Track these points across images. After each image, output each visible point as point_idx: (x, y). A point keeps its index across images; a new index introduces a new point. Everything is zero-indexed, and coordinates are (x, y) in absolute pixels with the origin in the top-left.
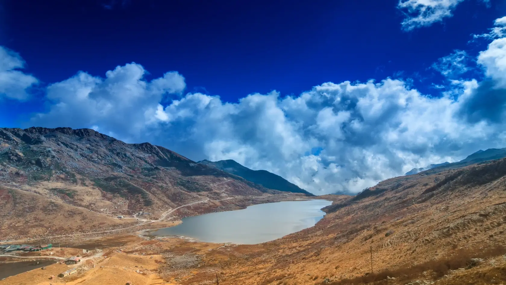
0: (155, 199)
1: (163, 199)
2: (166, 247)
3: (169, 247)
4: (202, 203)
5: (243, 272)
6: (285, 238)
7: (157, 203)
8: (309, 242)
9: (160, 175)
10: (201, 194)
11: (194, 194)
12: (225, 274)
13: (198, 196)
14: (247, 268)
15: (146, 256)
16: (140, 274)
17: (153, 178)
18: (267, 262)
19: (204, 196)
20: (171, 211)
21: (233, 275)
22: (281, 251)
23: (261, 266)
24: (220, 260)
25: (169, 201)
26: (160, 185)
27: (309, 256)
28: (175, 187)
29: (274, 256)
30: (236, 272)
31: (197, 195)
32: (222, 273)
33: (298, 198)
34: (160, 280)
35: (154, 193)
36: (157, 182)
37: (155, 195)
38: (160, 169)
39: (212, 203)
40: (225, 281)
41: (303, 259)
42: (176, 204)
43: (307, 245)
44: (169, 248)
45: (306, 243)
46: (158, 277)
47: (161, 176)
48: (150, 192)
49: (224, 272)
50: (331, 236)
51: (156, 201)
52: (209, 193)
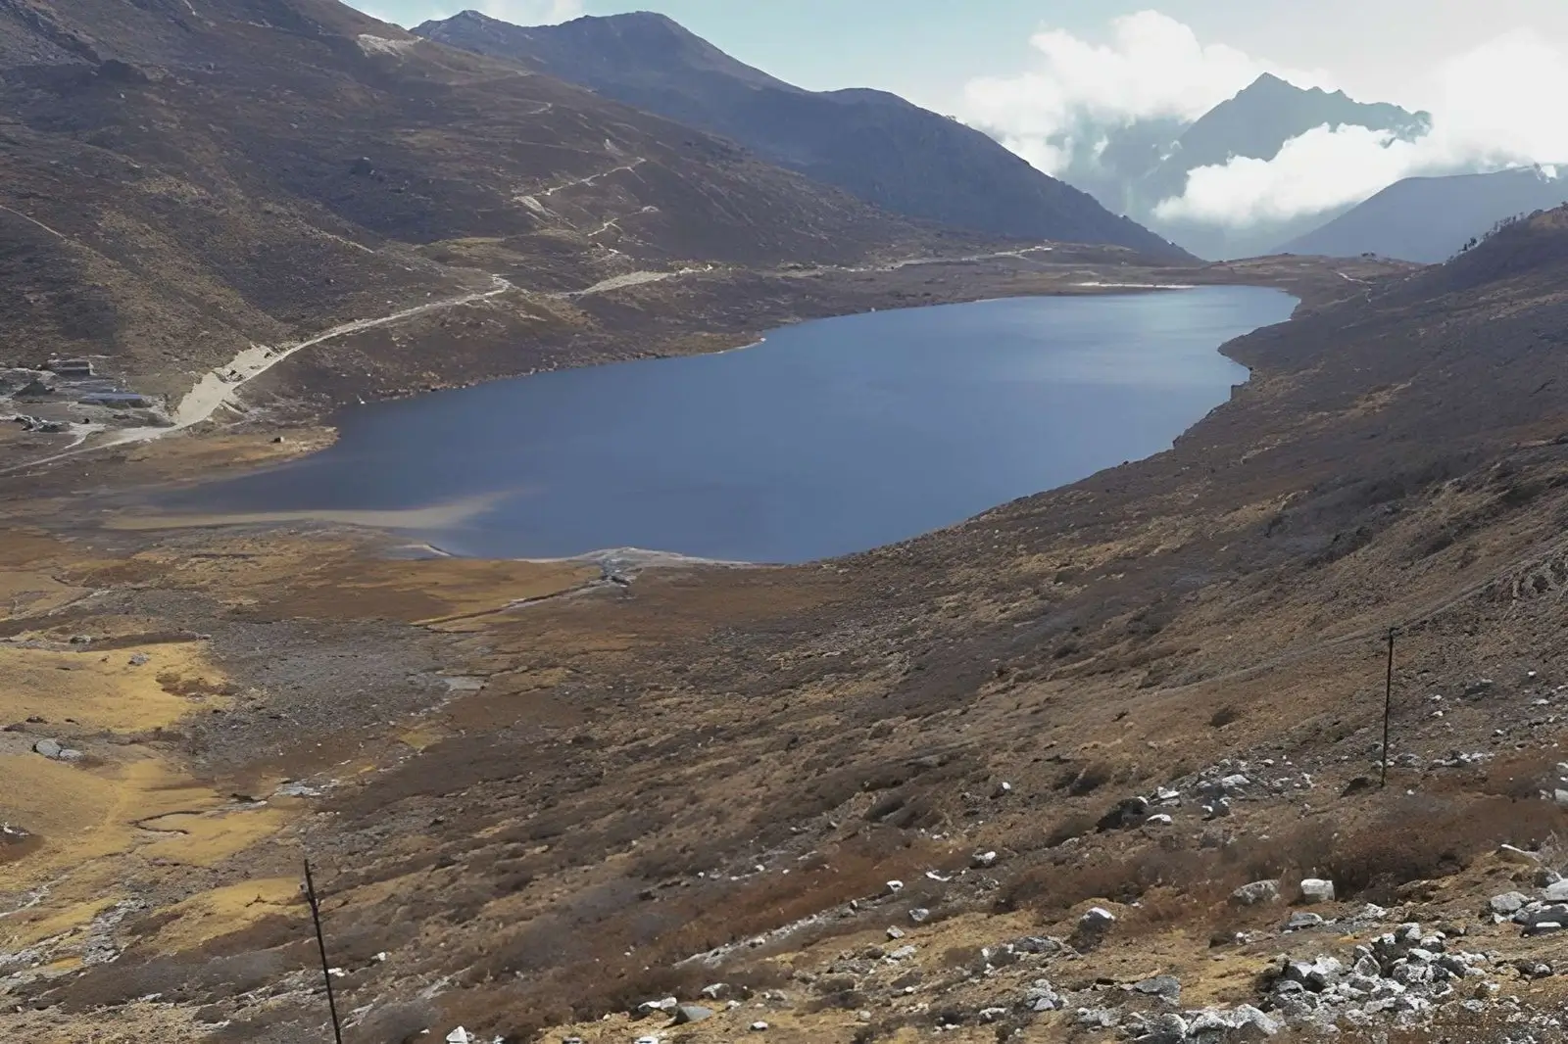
0: (130, 292)
1: (187, 286)
2: (237, 594)
3: (255, 595)
4: (461, 311)
5: (712, 731)
6: (979, 526)
7: (149, 317)
8: (1116, 547)
9: (148, 123)
10: (452, 248)
11: (408, 255)
12: (602, 745)
13: (437, 266)
14: (731, 709)
15: (102, 654)
16: (66, 759)
17: (100, 141)
18: (854, 670)
19: (472, 265)
20: (254, 361)
21: (645, 749)
22: (949, 601)
23: (814, 695)
24: (576, 660)
25: (231, 301)
26: (157, 188)
27: (1097, 636)
28: (269, 207)
29: (901, 634)
30: (666, 731)
31: (427, 262)
32: (579, 741)
33: (1090, 278)
34: (203, 791)
35: (117, 250)
36: (137, 174)
37: (133, 262)
38: (144, 80)
39: (530, 309)
40: (598, 784)
41: (1061, 654)
42: (286, 321)
43: (1107, 570)
44: (252, 601)
45: (1103, 553)
46: (187, 776)
47: (159, 126)
48: (89, 238)
49: (597, 732)
50: (1252, 513)
51: (139, 302)
52: (504, 246)
